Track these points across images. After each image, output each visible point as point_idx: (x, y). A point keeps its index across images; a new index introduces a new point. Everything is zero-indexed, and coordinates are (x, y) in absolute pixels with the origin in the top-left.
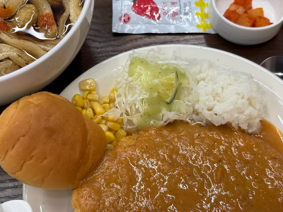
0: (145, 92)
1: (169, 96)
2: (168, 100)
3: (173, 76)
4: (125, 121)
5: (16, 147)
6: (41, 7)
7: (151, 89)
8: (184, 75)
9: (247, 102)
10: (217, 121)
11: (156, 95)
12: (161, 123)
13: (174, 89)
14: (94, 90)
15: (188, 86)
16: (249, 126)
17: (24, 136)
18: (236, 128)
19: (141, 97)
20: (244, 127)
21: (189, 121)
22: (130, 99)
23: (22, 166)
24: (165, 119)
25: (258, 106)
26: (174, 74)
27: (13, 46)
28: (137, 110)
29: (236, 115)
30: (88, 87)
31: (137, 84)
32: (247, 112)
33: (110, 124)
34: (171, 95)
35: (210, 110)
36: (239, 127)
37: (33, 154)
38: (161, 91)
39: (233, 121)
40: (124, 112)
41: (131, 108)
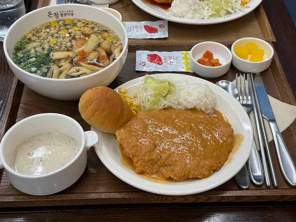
0: (152, 91)
1: (164, 93)
2: (164, 95)
3: (167, 84)
4: (142, 106)
5: (92, 105)
6: (101, 52)
7: (156, 89)
8: (173, 85)
9: (204, 96)
10: (190, 106)
11: (158, 92)
12: (161, 107)
13: (168, 90)
14: (126, 92)
15: (175, 90)
16: (206, 109)
17: (95, 100)
18: (199, 110)
19: (151, 93)
20: (203, 109)
21: (176, 108)
22: (145, 95)
23: (94, 114)
24: (163, 105)
25: (210, 99)
26: (168, 83)
27: (87, 68)
28: (149, 101)
29: (198, 102)
30: (122, 91)
31: (148, 87)
32: (204, 101)
33: (134, 107)
34: (166, 92)
35: (186, 100)
36: (201, 109)
37: (99, 108)
38: (161, 90)
39: (197, 105)
40: (141, 101)
41: (145, 100)
